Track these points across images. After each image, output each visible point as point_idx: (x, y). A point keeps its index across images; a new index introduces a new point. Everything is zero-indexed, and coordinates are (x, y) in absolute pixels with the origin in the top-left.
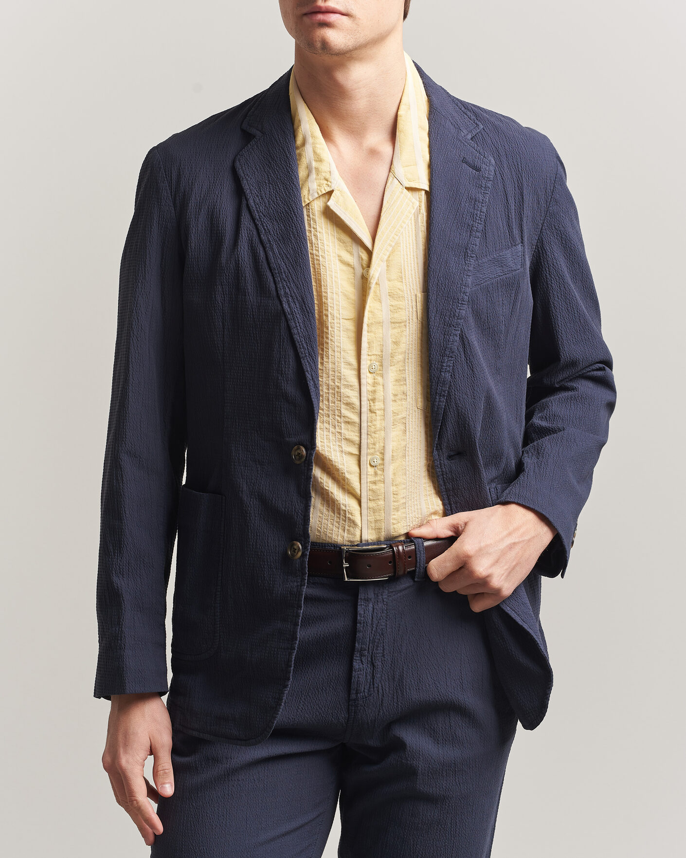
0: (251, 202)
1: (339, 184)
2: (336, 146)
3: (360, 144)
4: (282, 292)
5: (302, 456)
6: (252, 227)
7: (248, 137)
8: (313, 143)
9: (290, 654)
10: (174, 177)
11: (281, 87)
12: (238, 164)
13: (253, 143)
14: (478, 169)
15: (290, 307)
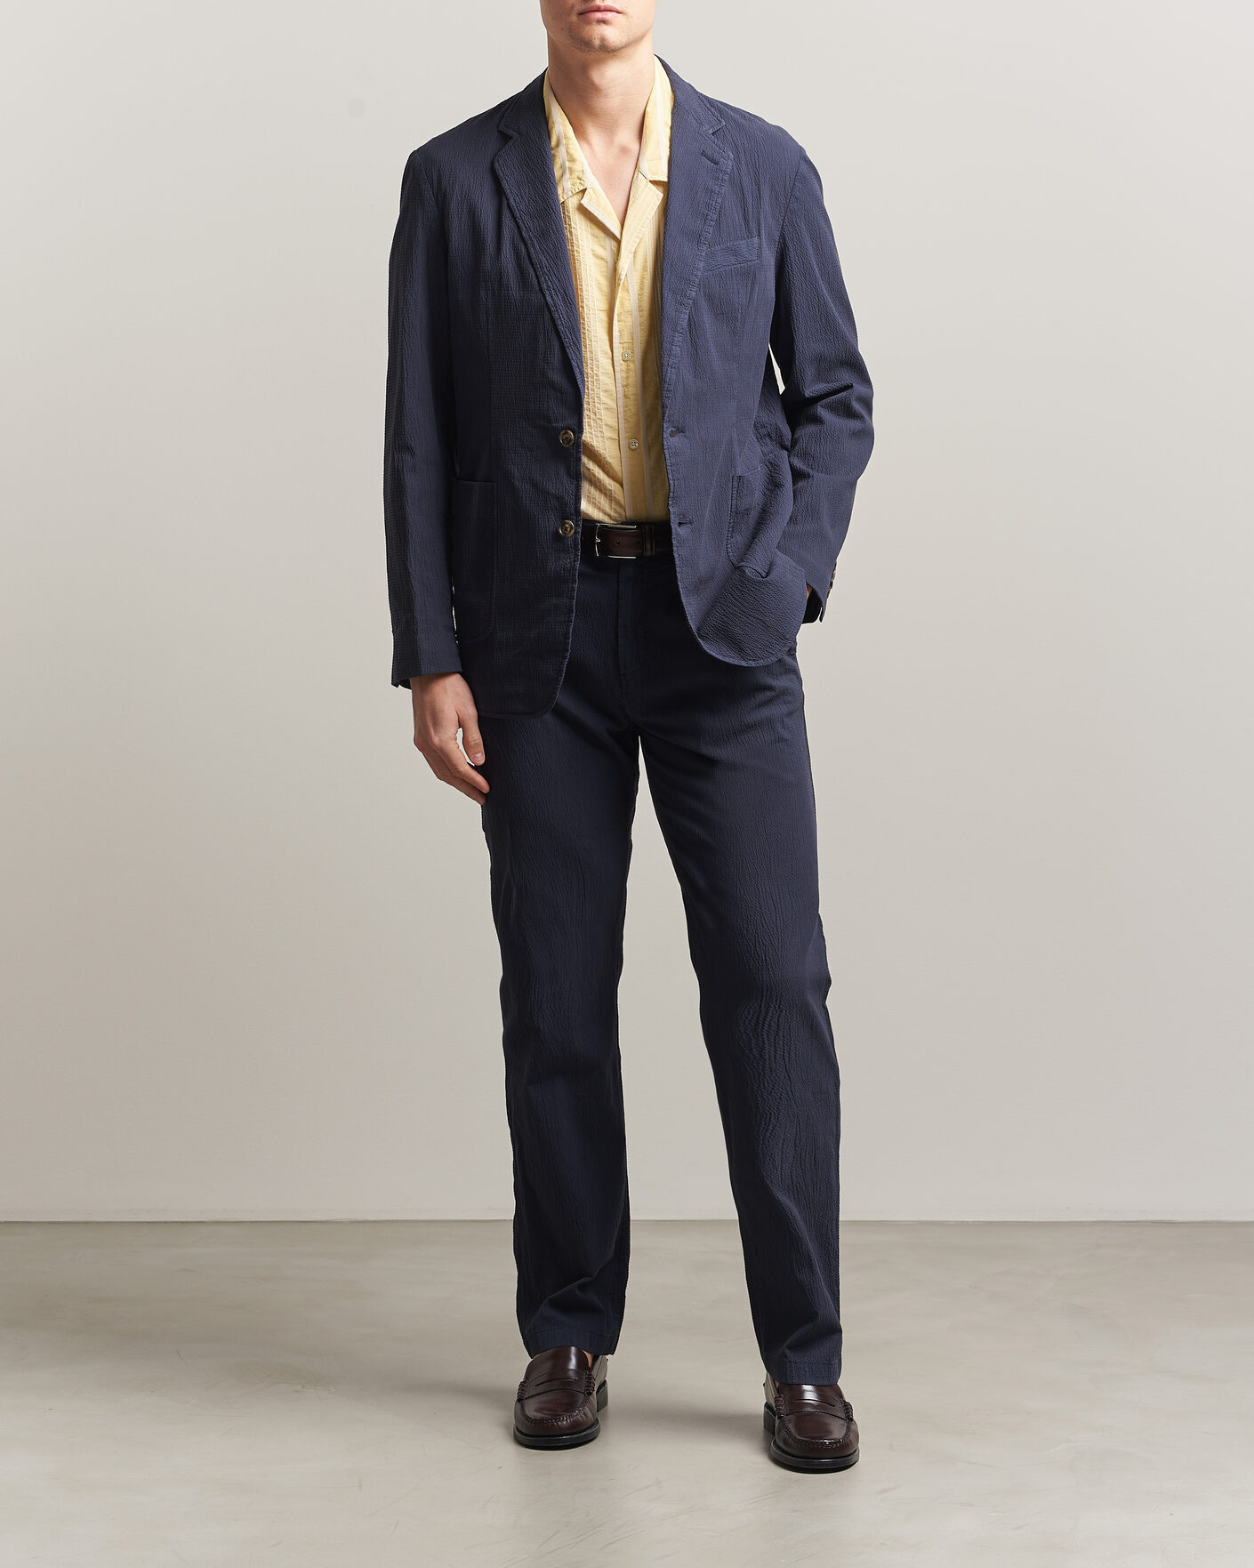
0: (512, 201)
1: (592, 181)
2: (589, 144)
3: (611, 142)
4: (545, 286)
5: (571, 440)
6: (512, 225)
7: (506, 138)
8: (567, 144)
9: (568, 627)
10: (435, 178)
11: (535, 89)
12: (496, 166)
13: (510, 143)
14: (716, 163)
15: (552, 299)
